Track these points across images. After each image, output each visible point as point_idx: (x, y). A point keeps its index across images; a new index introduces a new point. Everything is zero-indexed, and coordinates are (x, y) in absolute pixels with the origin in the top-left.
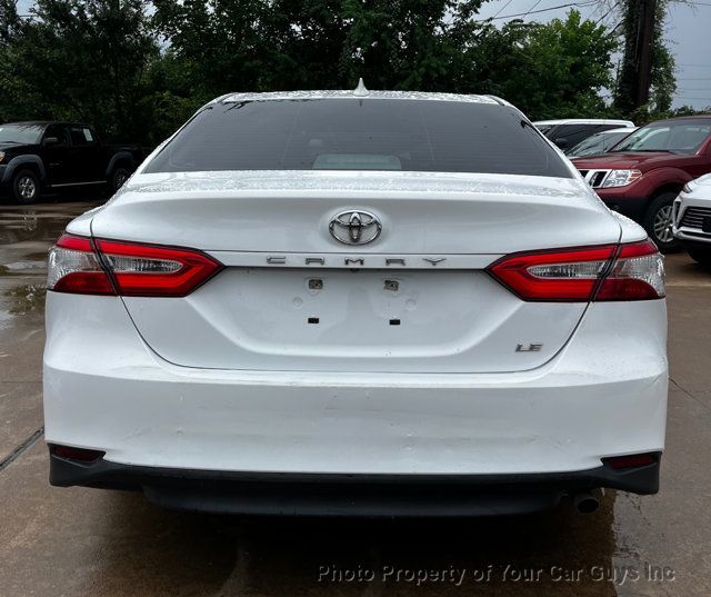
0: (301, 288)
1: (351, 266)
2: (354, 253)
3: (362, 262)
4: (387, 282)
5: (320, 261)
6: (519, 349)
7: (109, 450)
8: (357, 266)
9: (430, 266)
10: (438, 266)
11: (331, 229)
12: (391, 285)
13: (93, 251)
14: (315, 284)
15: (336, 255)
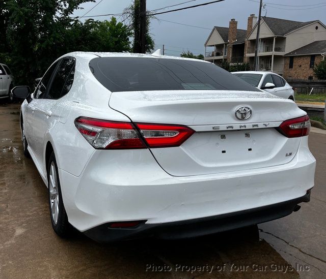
0: (217, 139)
1: (242, 128)
2: (242, 123)
3: (245, 127)
4: (246, 134)
5: (232, 127)
6: (287, 155)
7: (149, 219)
8: (244, 128)
9: (265, 127)
10: (268, 127)
11: (236, 113)
12: (247, 135)
13: (133, 129)
14: (223, 137)
15: (237, 125)
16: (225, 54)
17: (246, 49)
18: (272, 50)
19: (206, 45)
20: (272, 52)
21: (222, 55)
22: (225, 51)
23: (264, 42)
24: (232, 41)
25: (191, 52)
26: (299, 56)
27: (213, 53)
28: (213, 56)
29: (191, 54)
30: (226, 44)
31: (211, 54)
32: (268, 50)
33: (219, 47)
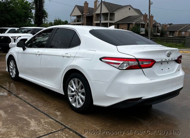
6: (178, 70)
7: (143, 97)
10: (174, 59)
11: (167, 55)
13: (137, 61)
14: (162, 64)
15: (167, 59)
16: (82, 21)
17: (94, 19)
18: (108, 20)
19: (71, 15)
20: (108, 21)
21: (80, 22)
22: (82, 19)
23: (103, 15)
24: (86, 14)
25: (60, 19)
26: (122, 24)
27: (75, 20)
28: (75, 22)
29: (60, 20)
30: (83, 16)
31: (74, 21)
32: (105, 20)
33: (78, 17)
